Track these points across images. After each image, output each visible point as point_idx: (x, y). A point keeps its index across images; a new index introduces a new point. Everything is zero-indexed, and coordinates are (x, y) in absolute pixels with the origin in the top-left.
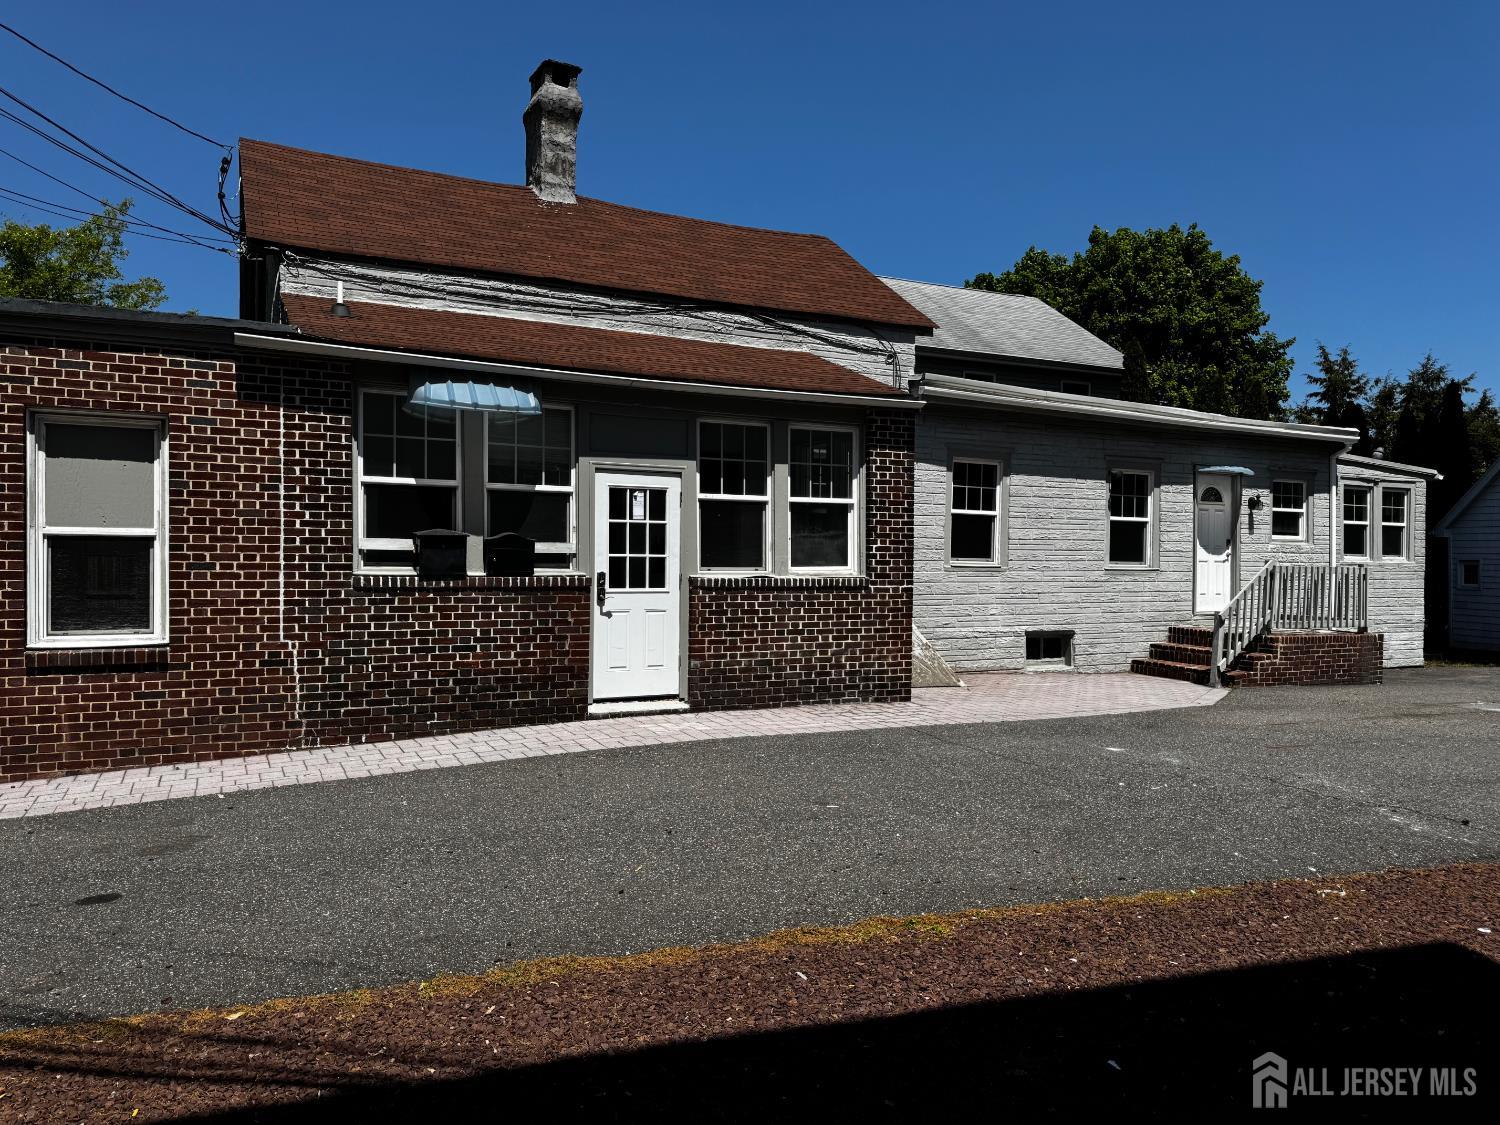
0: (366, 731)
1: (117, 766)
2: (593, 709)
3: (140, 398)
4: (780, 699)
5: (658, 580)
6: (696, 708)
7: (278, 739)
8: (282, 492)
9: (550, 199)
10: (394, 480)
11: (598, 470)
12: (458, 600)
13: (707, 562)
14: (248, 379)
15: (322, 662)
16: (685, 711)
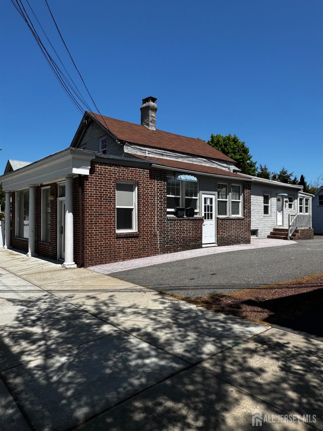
0: (169, 251)
1: (131, 259)
2: (203, 246)
3: (134, 178)
4: (231, 243)
5: (211, 218)
6: (219, 246)
7: (155, 253)
8: (156, 199)
9: (151, 129)
10: (171, 196)
11: (203, 194)
12: (183, 222)
13: (219, 214)
14: (151, 174)
15: (162, 236)
16: (217, 246)
